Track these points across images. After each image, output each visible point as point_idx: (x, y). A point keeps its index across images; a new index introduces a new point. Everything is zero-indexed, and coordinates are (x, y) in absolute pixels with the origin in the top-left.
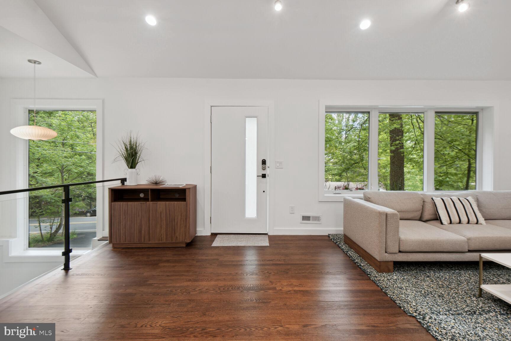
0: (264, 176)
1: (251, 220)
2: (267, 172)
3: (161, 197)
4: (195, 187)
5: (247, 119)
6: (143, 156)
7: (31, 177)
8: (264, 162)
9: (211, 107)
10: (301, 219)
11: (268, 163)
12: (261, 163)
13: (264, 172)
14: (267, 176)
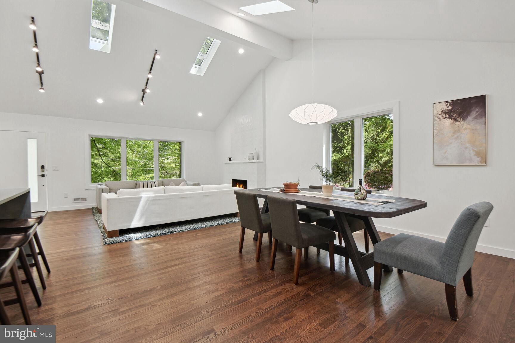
0: (43, 176)
2: (46, 173)
5: (29, 140)
8: (43, 167)
10: (73, 201)
11: (46, 168)
12: (40, 167)
13: (43, 173)
14: (45, 176)
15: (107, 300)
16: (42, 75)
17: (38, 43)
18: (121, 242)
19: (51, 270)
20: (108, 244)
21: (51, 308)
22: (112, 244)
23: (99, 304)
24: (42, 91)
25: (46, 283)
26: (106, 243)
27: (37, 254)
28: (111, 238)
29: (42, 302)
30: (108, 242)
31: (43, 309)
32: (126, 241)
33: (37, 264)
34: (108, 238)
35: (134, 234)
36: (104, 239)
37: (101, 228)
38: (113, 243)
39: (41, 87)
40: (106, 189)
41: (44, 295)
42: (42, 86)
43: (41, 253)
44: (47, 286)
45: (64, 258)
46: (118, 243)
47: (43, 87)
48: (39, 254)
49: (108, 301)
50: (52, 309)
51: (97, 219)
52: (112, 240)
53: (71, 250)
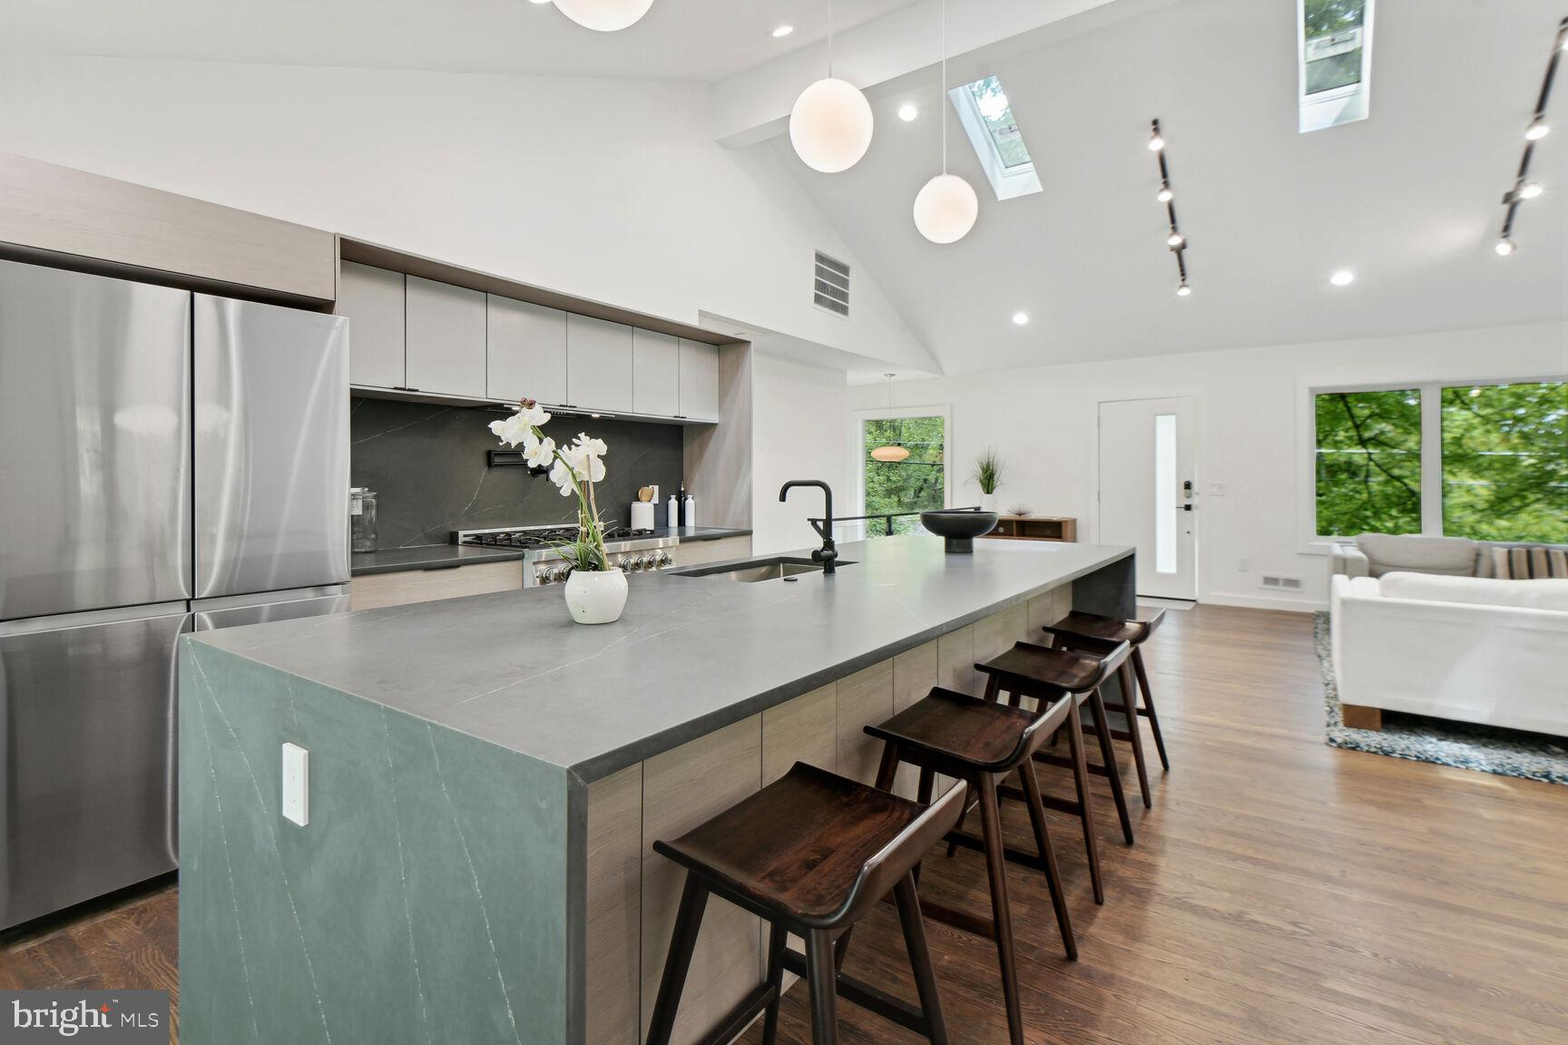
0: (1188, 508)
1: (1166, 577)
2: (1194, 501)
3: (1027, 532)
4: (1074, 521)
5: (1159, 418)
6: (1001, 478)
7: (868, 506)
8: (1188, 486)
9: (1099, 403)
10: (1261, 584)
11: (1195, 487)
12: (1183, 487)
13: (1188, 502)
14: (1193, 507)
15: (1295, 924)
16: (1185, 252)
17: (1172, 177)
18: (1387, 754)
19: (1170, 763)
20: (1340, 746)
21: (1150, 865)
22: (1353, 749)
23: (1267, 925)
24: (1184, 292)
25: (1154, 794)
26: (1332, 740)
27: (1135, 712)
28: (1351, 729)
29: (1136, 839)
30: (1339, 740)
31: (1134, 857)
32: (1404, 757)
33: (1132, 737)
34: (1341, 726)
35: (1440, 740)
36: (1328, 725)
37: (1327, 684)
38: (1355, 748)
39: (1181, 283)
40: (1356, 561)
41: (1145, 822)
42: (1183, 280)
43: (1149, 712)
44: (1153, 801)
45: (1209, 743)
46: (1375, 753)
47: (1187, 282)
48: (1141, 712)
49: (1297, 929)
50: (1152, 868)
51: (1323, 653)
52: (1355, 735)
53: (1229, 728)
